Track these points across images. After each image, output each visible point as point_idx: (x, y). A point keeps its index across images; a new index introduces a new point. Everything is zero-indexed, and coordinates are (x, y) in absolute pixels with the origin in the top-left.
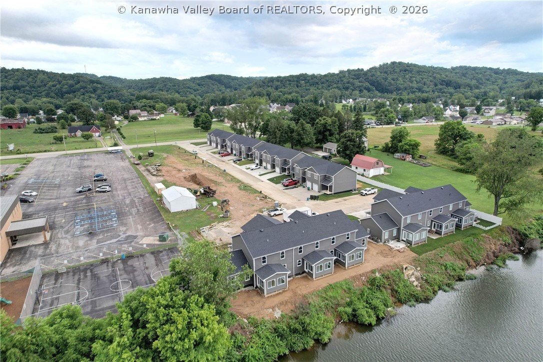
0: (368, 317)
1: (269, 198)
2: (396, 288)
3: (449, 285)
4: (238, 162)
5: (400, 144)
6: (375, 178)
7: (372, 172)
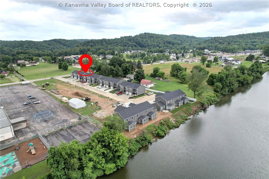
0: (162, 134)
1: (113, 100)
2: (168, 124)
3: (183, 122)
4: (92, 85)
5: (157, 74)
6: (151, 88)
7: (150, 86)
